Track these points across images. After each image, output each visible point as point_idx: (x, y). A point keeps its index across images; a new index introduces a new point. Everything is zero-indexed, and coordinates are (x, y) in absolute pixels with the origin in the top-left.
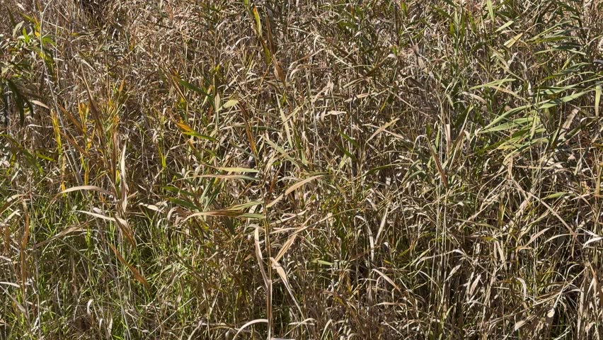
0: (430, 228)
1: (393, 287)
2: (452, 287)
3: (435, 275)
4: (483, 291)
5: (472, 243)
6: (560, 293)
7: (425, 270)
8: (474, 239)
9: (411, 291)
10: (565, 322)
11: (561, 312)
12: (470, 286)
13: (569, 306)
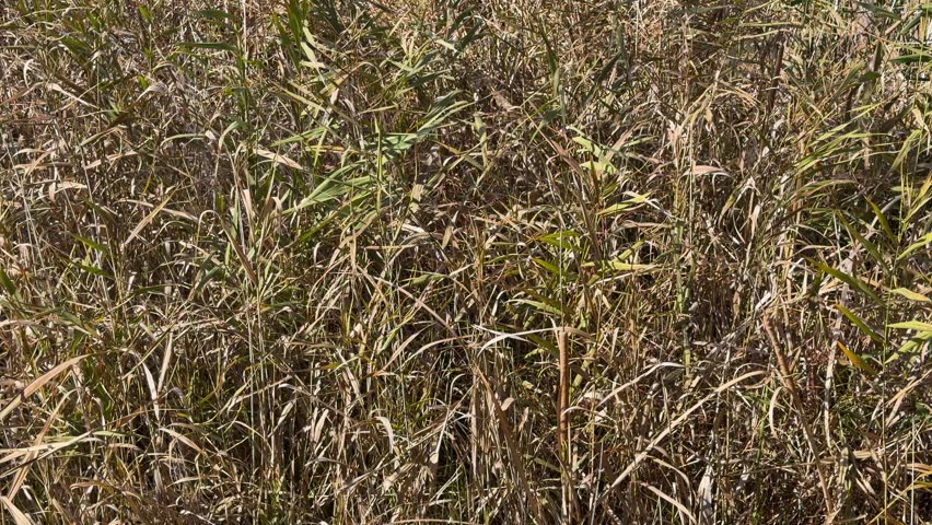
0: (240, 350)
1: (196, 452)
2: (287, 434)
3: (257, 422)
4: (332, 433)
5: (307, 363)
6: (445, 423)
7: (241, 418)
8: (310, 357)
9: (224, 453)
10: (455, 458)
11: (449, 446)
12: (315, 429)
13: (458, 434)
